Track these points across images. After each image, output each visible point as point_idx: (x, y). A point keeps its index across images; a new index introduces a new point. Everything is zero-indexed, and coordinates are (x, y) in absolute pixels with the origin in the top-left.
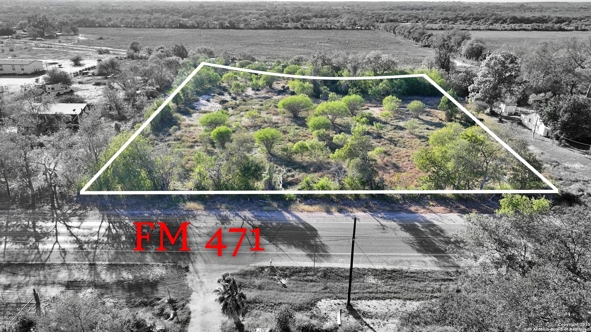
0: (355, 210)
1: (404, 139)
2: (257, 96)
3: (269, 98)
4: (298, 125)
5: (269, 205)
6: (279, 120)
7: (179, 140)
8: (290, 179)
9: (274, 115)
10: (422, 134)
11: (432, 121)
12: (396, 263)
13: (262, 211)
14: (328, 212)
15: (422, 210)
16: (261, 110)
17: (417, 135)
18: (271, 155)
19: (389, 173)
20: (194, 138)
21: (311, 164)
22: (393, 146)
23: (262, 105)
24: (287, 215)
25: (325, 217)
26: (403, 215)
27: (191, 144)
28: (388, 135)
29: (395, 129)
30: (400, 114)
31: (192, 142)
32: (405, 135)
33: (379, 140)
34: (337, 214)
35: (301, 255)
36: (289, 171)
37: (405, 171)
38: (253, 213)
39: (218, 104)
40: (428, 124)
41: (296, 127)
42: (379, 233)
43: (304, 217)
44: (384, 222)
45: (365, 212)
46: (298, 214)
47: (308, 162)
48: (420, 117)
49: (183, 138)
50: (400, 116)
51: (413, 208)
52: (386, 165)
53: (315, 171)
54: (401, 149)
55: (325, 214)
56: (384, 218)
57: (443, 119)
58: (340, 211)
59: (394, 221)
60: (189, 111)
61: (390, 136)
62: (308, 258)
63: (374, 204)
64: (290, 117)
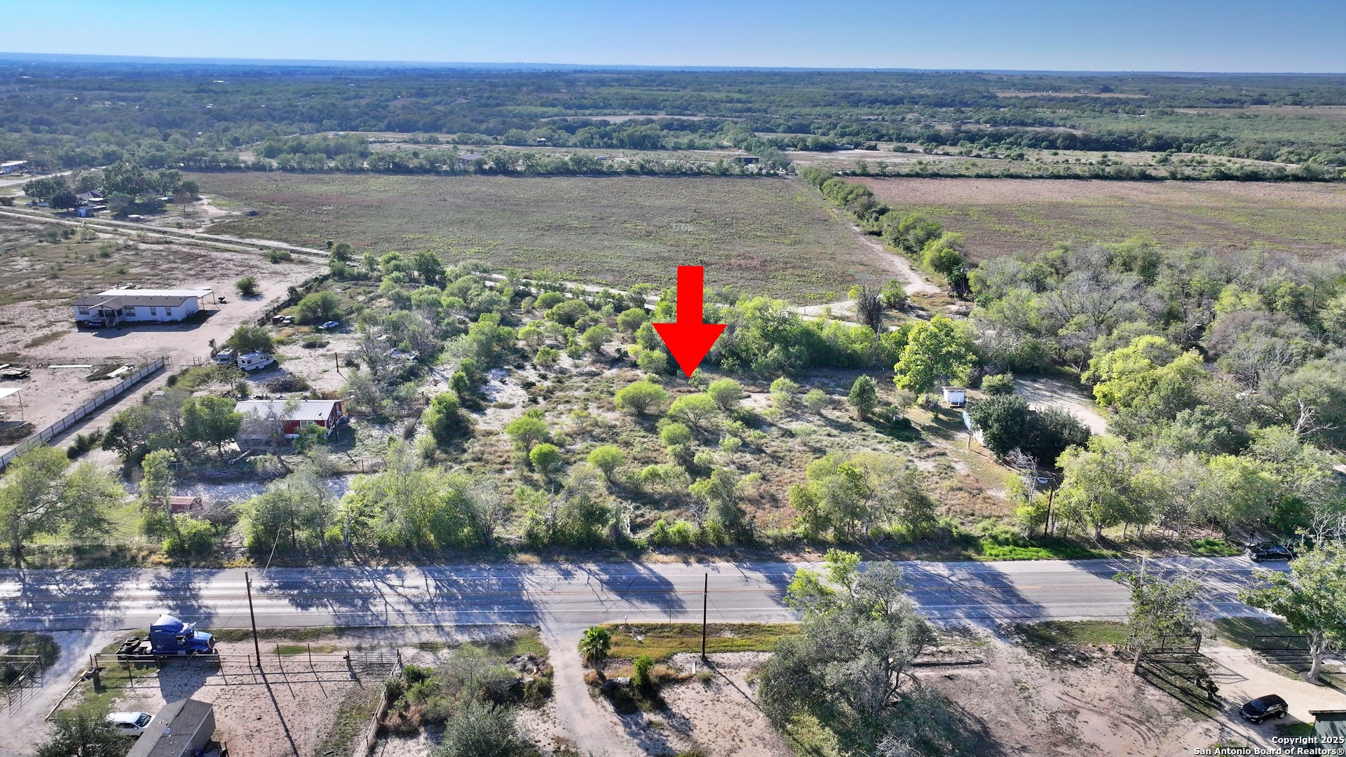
0: (717, 559)
1: (793, 454)
2: (578, 370)
3: (598, 375)
4: (646, 430)
5: (615, 555)
6: (618, 420)
7: (480, 460)
8: (639, 520)
9: (609, 410)
10: (818, 445)
11: (840, 420)
12: (755, 617)
13: (609, 563)
14: (687, 562)
15: (795, 559)
16: (588, 400)
17: (811, 447)
18: (612, 482)
19: (764, 509)
20: (501, 457)
21: (666, 497)
22: (775, 466)
23: (587, 390)
24: (637, 566)
25: (682, 570)
26: (772, 564)
27: (499, 467)
28: (771, 446)
29: (783, 436)
30: (794, 409)
31: (500, 463)
32: (796, 447)
33: (757, 456)
34: (696, 565)
35: (656, 612)
36: (637, 508)
37: (785, 506)
38: (598, 566)
39: (519, 388)
40: (831, 426)
41: (642, 433)
42: (741, 587)
43: (658, 569)
44: (749, 574)
45: (728, 561)
46: (651, 566)
47: (660, 494)
48: (823, 411)
49: (485, 456)
50: (794, 411)
51: (784, 557)
52: (762, 497)
53: (670, 508)
54: (786, 470)
55: (683, 566)
56: (750, 569)
57: (855, 417)
58: (700, 561)
59: (761, 572)
60: (479, 405)
61: (774, 449)
62: (664, 615)
63: (740, 552)
64: (632, 415)
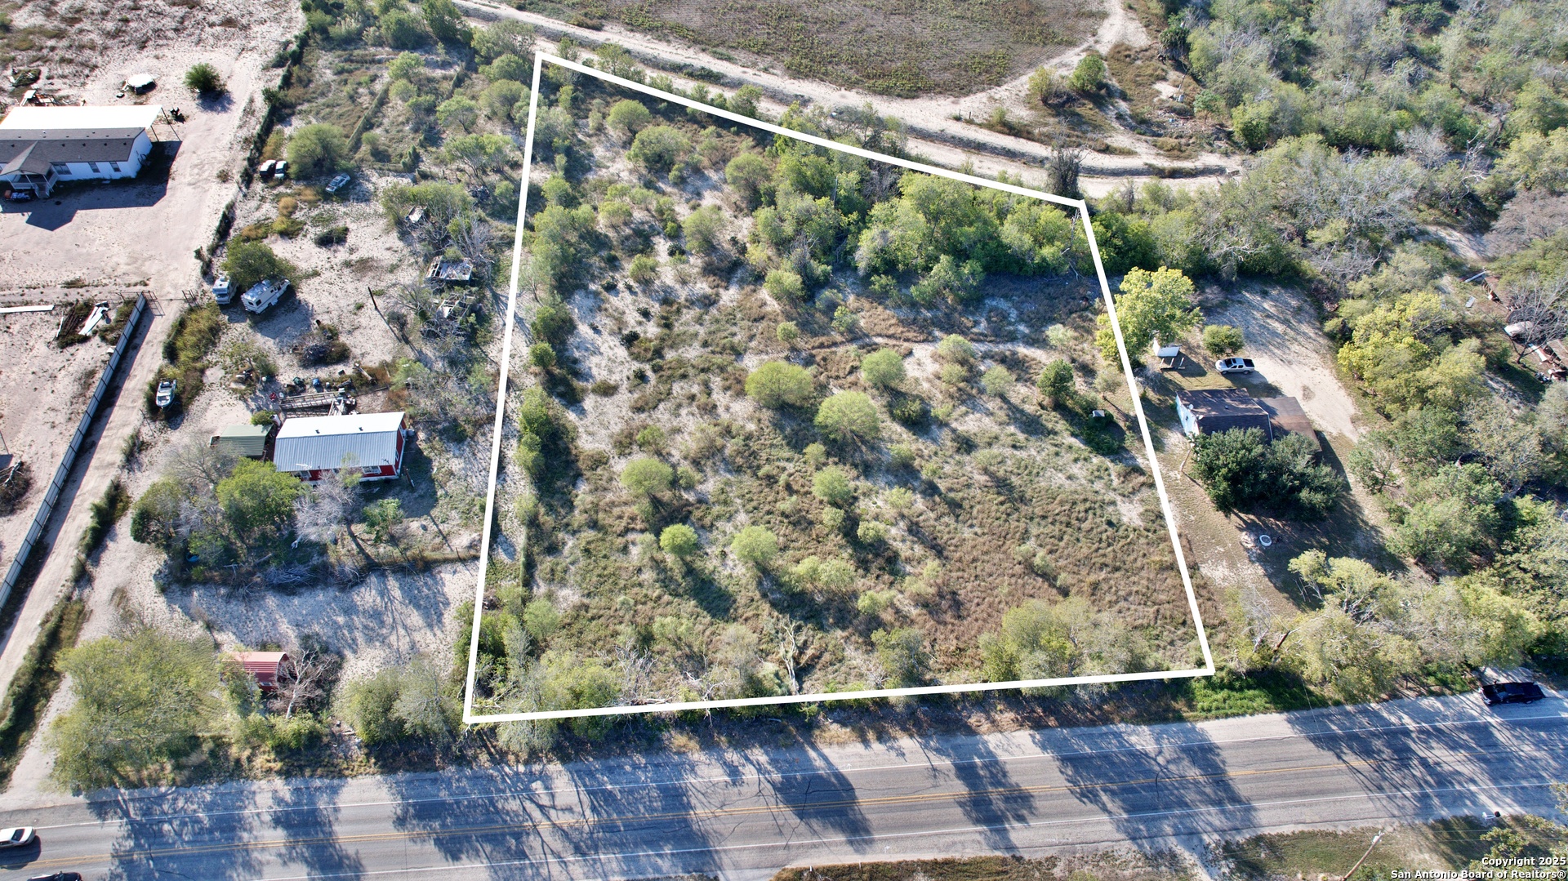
0: (899, 733)
1: (972, 492)
2: (687, 290)
3: (714, 302)
5: (782, 730)
7: (595, 525)
8: (803, 660)
9: (738, 394)
10: (1002, 469)
11: (1026, 406)
12: (948, 847)
13: (777, 746)
14: (865, 742)
15: (986, 725)
16: (708, 369)
17: (994, 476)
18: (761, 569)
19: (945, 624)
20: (620, 515)
21: (829, 599)
22: (952, 524)
23: (705, 343)
24: (812, 754)
25: (861, 756)
26: (961, 739)
27: (620, 541)
28: (947, 476)
31: (622, 532)
32: (976, 475)
33: (930, 500)
34: (877, 746)
35: (841, 843)
36: (799, 630)
37: (968, 615)
38: (767, 753)
39: (618, 343)
40: (1016, 422)
41: (786, 450)
42: (929, 787)
44: (936, 761)
45: (912, 735)
46: (826, 751)
47: (821, 591)
49: (601, 516)
51: (972, 721)
52: (942, 597)
53: (836, 625)
54: (967, 533)
55: (859, 747)
56: (937, 750)
57: (1045, 402)
58: (880, 738)
59: (948, 756)
60: (574, 389)
61: (949, 482)
62: (850, 849)
63: (924, 713)
